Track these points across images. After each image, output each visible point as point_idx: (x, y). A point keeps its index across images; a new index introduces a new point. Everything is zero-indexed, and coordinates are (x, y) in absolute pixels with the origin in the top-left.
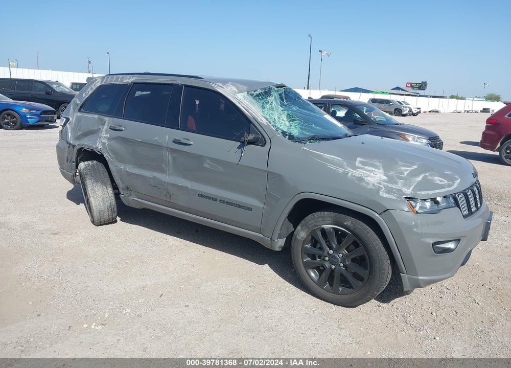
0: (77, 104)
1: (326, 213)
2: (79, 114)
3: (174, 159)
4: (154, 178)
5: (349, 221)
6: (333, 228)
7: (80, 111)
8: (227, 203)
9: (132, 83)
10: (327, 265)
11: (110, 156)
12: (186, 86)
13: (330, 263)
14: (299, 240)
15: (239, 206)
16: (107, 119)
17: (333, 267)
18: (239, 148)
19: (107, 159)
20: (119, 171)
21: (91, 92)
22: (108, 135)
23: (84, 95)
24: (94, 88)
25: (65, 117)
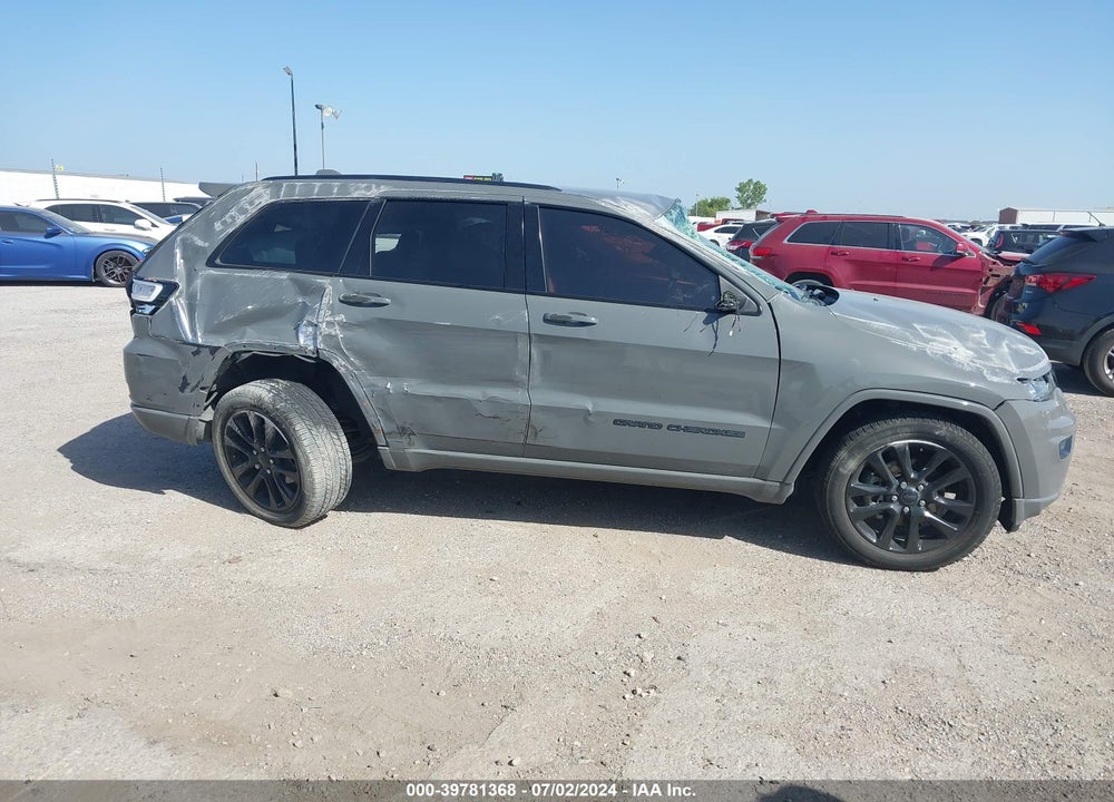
0: (198, 250)
1: (898, 422)
2: (213, 272)
3: (545, 356)
4: (492, 401)
5: (944, 429)
6: (910, 444)
7: (211, 263)
8: (687, 429)
9: (382, 198)
10: (895, 507)
11: (352, 363)
12: (543, 206)
13: (901, 503)
14: (843, 475)
15: (716, 432)
16: (325, 281)
17: (907, 509)
18: (706, 322)
19: (342, 371)
20: (383, 396)
21: (241, 220)
22: (342, 317)
23: (218, 226)
24: (252, 211)
25: (158, 282)
